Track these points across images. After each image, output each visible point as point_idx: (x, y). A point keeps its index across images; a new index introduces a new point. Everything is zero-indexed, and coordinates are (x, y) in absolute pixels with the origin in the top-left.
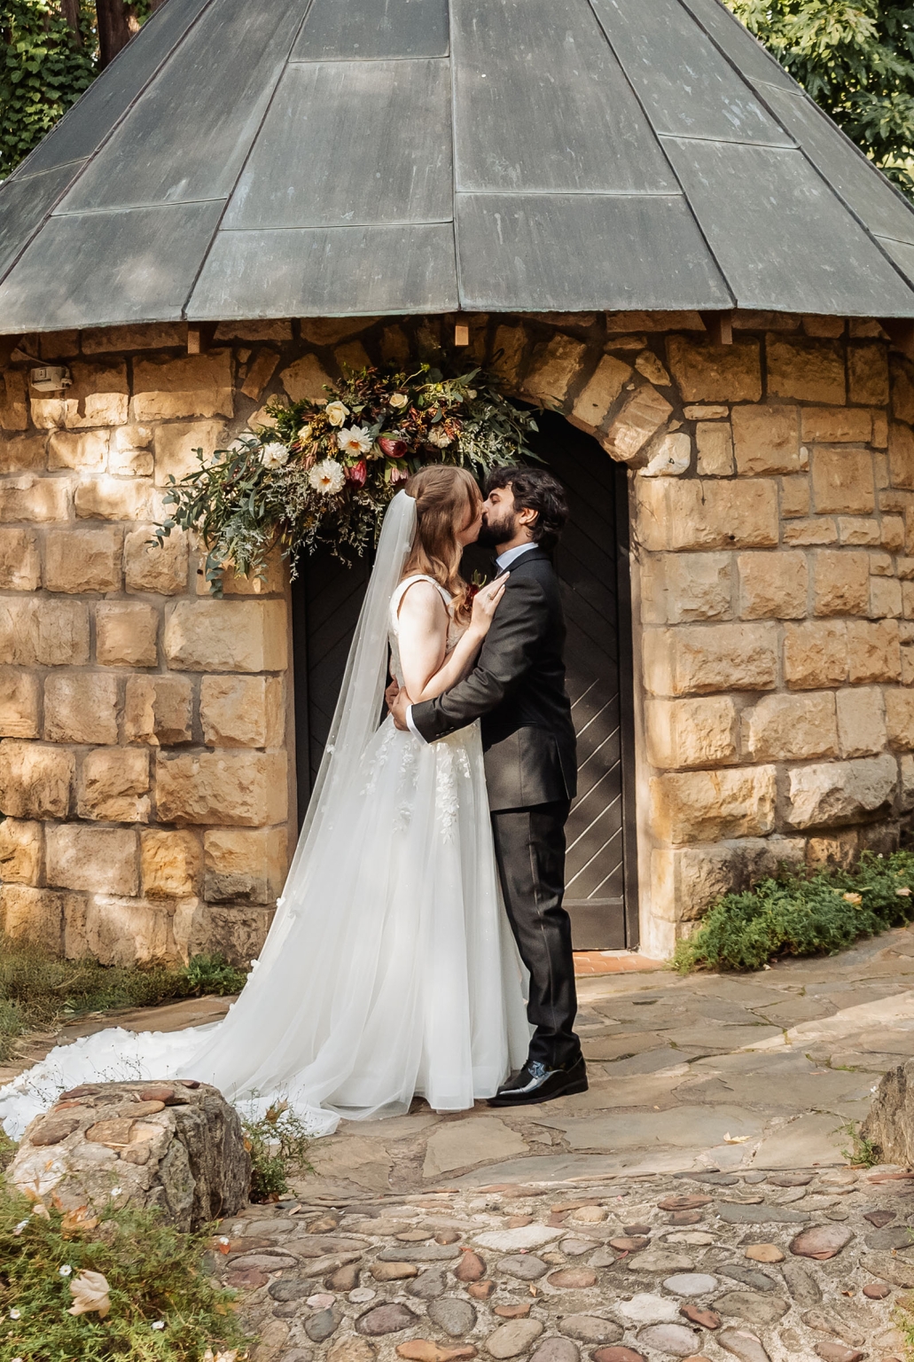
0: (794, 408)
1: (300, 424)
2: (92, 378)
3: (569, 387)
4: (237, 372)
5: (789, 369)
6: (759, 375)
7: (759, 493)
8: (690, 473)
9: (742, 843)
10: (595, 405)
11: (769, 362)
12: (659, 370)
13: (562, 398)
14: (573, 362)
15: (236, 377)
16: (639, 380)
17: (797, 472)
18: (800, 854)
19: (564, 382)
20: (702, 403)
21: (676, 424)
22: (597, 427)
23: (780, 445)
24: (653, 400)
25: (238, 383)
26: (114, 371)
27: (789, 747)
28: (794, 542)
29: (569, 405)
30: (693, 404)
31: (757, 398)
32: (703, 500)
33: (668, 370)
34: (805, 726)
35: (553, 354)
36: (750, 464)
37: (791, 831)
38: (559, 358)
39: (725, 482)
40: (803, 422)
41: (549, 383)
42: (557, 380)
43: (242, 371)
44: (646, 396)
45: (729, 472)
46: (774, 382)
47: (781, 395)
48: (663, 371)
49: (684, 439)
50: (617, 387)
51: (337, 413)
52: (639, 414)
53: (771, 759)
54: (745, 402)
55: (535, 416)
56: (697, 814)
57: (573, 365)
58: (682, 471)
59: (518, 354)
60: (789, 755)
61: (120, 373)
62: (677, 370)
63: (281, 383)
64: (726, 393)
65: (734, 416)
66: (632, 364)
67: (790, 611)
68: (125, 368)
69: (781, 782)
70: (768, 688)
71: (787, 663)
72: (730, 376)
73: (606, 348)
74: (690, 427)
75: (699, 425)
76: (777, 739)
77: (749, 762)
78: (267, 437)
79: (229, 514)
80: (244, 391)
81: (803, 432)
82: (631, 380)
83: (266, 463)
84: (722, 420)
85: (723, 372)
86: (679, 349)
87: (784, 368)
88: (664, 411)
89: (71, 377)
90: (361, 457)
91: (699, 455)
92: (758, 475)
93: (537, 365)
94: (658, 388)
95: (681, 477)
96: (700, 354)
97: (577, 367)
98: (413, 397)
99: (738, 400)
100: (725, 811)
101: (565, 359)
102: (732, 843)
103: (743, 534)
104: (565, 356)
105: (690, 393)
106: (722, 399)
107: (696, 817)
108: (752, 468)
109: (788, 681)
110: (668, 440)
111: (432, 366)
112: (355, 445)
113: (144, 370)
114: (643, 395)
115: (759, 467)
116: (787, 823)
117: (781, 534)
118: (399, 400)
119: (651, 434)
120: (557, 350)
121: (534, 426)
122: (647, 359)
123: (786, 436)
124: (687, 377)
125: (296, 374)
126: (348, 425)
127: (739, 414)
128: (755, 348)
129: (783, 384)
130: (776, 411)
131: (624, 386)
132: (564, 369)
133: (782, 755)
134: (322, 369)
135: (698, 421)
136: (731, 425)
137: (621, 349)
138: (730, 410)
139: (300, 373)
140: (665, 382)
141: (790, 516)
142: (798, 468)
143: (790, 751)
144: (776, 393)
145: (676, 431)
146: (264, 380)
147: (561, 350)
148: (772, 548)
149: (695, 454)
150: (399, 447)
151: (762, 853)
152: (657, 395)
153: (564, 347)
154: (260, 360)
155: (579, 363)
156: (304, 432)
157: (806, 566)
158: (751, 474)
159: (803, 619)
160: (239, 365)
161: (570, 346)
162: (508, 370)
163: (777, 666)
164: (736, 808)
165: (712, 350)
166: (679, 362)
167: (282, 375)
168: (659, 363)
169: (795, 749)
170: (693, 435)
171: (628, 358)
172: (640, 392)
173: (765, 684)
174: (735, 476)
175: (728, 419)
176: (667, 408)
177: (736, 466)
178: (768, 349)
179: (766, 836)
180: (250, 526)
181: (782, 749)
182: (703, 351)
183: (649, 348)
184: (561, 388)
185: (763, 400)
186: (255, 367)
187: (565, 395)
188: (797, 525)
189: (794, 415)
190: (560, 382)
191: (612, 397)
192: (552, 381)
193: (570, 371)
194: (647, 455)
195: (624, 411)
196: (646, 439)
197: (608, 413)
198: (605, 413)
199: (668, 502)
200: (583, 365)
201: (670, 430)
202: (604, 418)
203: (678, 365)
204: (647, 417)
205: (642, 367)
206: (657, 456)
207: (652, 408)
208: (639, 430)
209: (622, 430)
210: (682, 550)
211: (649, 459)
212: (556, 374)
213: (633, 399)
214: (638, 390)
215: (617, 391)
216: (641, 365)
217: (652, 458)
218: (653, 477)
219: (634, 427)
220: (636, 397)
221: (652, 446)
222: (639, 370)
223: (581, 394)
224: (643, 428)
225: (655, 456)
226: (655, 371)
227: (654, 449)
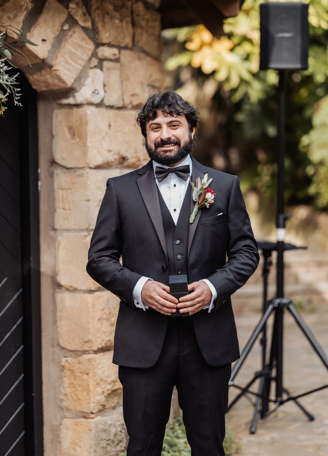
0: (144, 56)
3: (24, 21)
5: (144, 24)
6: (132, 26)
8: (102, 103)
10: (43, 40)
11: (135, 16)
12: (85, 14)
13: (19, 32)
16: (71, 21)
19: (21, 18)
20: (109, 45)
21: (94, 61)
22: (44, 59)
24: (83, 39)
30: (103, 45)
31: (130, 45)
32: (110, 126)
33: (90, 15)
36: (131, 99)
41: (9, 18)
42: (16, 16)
45: (121, 104)
48: (87, 16)
49: (100, 74)
50: (58, 27)
52: (73, 50)
54: (126, 47)
56: (109, 387)
57: (27, 4)
58: (99, 101)
65: (122, 58)
66: (67, 7)
74: (101, 64)
75: (105, 64)
81: (148, 76)
82: (66, 22)
84: (116, 60)
88: (89, 49)
91: (107, 88)
92: (133, 108)
94: (84, 29)
95: (99, 106)
96: (110, 3)
97: (30, 6)
99: (123, 45)
103: (129, 155)
105: (105, 36)
106: (118, 43)
107: (108, 390)
108: (131, 102)
110: (91, 73)
114: (76, 35)
119: (81, 69)
122: (77, 5)
124: (104, 23)
127: (124, 57)
128: (129, 4)
129: (141, 36)
130: (139, 57)
131: (62, 26)
132: (21, 7)
135: (105, 59)
136: (120, 65)
138: (120, 53)
140: (89, 25)
144: (138, 43)
145: (95, 67)
149: (104, 87)
152: (84, 36)
158: (130, 106)
166: (97, 9)
168: (84, 8)
170: (102, 72)
172: (74, 32)
174: (123, 107)
175: (119, 60)
176: (91, 46)
177: (123, 100)
184: (19, 23)
185: (133, 47)
187: (21, 29)
189: (145, 62)
190: (18, 18)
191: (55, 34)
192: (12, 17)
193: (25, 9)
194: (76, 86)
195: (64, 47)
196: (78, 72)
197: (52, 47)
198: (50, 48)
199: (91, 127)
200: (33, 5)
201: (92, 66)
202: (49, 52)
203: (97, 12)
204: (79, 54)
205: (74, 11)
206: (84, 87)
207: (82, 47)
208: (74, 64)
209: (63, 63)
210: (98, 167)
211: (78, 89)
212: (15, 11)
213: (70, 37)
214: (72, 30)
215: (58, 30)
216: (73, 9)
217: (80, 89)
218: (78, 106)
219: (70, 61)
220: (71, 35)
221: (80, 78)
222: (72, 13)
223: (32, 30)
224: (76, 63)
225: (82, 87)
226: (83, 15)
227: (82, 81)
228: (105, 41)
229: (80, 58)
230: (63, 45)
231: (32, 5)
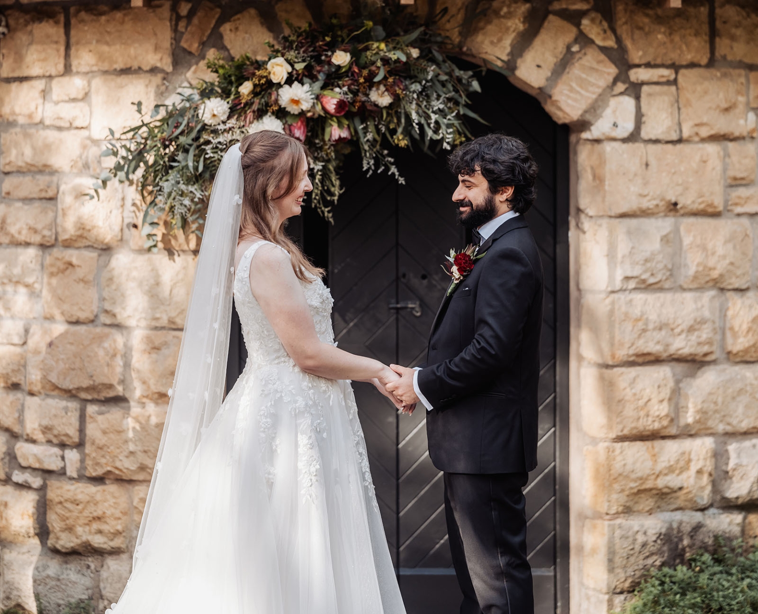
0: (743, 72)
1: (241, 80)
2: (29, 28)
3: (513, 46)
4: (177, 25)
5: (738, 32)
6: (707, 38)
7: (705, 159)
8: (633, 137)
9: (678, 516)
10: (539, 66)
11: (718, 24)
12: (605, 32)
13: (505, 58)
14: (517, 21)
15: (175, 30)
16: (583, 40)
17: (743, 138)
18: (736, 530)
19: (507, 42)
20: (648, 65)
21: (620, 87)
22: (540, 89)
23: (727, 110)
24: (599, 62)
25: (177, 36)
26: (51, 21)
27: (728, 419)
28: (739, 210)
29: (511, 66)
30: (638, 66)
31: (704, 61)
32: (647, 165)
33: (614, 31)
34: (744, 399)
35: (497, 13)
36: (696, 129)
37: (729, 506)
38: (504, 17)
39: (670, 146)
40: (752, 86)
41: (492, 43)
42: (500, 40)
43: (182, 25)
44: (591, 58)
45: (674, 136)
46: (723, 46)
47: (729, 58)
48: (609, 32)
49: (629, 103)
50: (561, 47)
51: (278, 69)
52: (584, 76)
53: (710, 431)
54: (692, 65)
55: (477, 76)
56: (633, 485)
57: (517, 24)
58: (625, 134)
59: (462, 12)
60: (729, 429)
61: (57, 23)
62: (623, 30)
63: (221, 37)
64: (674, 56)
65: (680, 79)
66: (578, 25)
67: (733, 280)
68: (62, 18)
69: (719, 456)
70: (708, 358)
71: (729, 334)
72: (677, 38)
73: (551, 8)
74: (635, 90)
75: (645, 89)
76: (716, 411)
77: (688, 433)
78: (207, 93)
79: (168, 169)
80: (184, 44)
81: (751, 97)
82: (576, 41)
83: (207, 119)
84: (668, 83)
85: (670, 34)
86: (626, 10)
87: (733, 30)
88: (609, 74)
89: (7, 26)
90: (302, 113)
91: (644, 119)
92: (703, 140)
93: (481, 24)
94: (604, 50)
95: (624, 140)
96: (647, 15)
97: (521, 27)
98: (356, 55)
99: (684, 63)
100: (661, 483)
101: (509, 18)
102: (667, 516)
103: (688, 201)
104: (510, 15)
105: (636, 55)
106: (669, 62)
107: (631, 488)
108: (697, 134)
109: (729, 353)
110: (613, 102)
111: (375, 24)
112: (296, 102)
113: (82, 21)
114: (589, 57)
115: (705, 132)
116: (724, 499)
117: (726, 202)
118: (341, 58)
119: (594, 96)
120: (501, 9)
121: (476, 86)
122: (593, 20)
123: (733, 101)
124: (633, 39)
125: (237, 29)
126: (289, 81)
127: (686, 77)
128: (704, 10)
129: (732, 48)
130: (724, 75)
131: (568, 48)
132: (508, 29)
133: (721, 428)
134: (262, 24)
135: (643, 83)
136: (677, 89)
137: (566, 10)
138: (677, 73)
139: (241, 28)
140: (611, 43)
141: (736, 183)
142: (745, 134)
143: (729, 424)
144: (724, 57)
145: (622, 94)
146: (203, 34)
147: (505, 10)
148: (716, 215)
149: (639, 117)
150: (341, 105)
151: (698, 527)
152: (602, 57)
153: (509, 6)
154: (200, 14)
155: (524, 22)
156: (246, 88)
157: (751, 235)
158: (697, 139)
159: (747, 289)
160: (179, 18)
161: (514, 5)
162: (451, 29)
163: (718, 337)
164: (673, 481)
165: (659, 12)
166: (626, 23)
167: (222, 29)
168: (605, 25)
169: (735, 422)
170: (638, 98)
171: (573, 18)
172: (585, 54)
173: (706, 355)
174: (680, 141)
175: (675, 82)
176: (613, 70)
177: (681, 131)
178: (718, 11)
179: (703, 510)
180: (188, 181)
181: (721, 421)
182: (651, 12)
183: (596, 8)
184: (505, 48)
185: (711, 63)
186: (195, 21)
187: (508, 55)
188: (742, 192)
189: (743, 80)
190: (504, 42)
191: (556, 57)
192: (495, 41)
193: (514, 31)
194: (588, 117)
195: (568, 73)
196: (590, 101)
197: (552, 74)
198: (549, 74)
199: (611, 167)
200: (527, 25)
201: (615, 92)
202: (548, 79)
203: (625, 27)
204: (592, 79)
205: (588, 29)
206: (601, 119)
207: (597, 70)
208: (583, 92)
209: (566, 92)
210: (623, 216)
211: (593, 122)
212: (500, 34)
213: (578, 60)
214: (583, 51)
215: (561, 53)
216: (587, 26)
217: (596, 121)
218: (597, 141)
219: (578, 89)
220: (580, 58)
221: (595, 108)
222: (585, 31)
223: (524, 54)
224: (587, 91)
225: (599, 119)
226: (602, 32)
227: (598, 112)
228: (637, 61)
229: (593, 85)
230: (567, 70)
231: (524, 26)
